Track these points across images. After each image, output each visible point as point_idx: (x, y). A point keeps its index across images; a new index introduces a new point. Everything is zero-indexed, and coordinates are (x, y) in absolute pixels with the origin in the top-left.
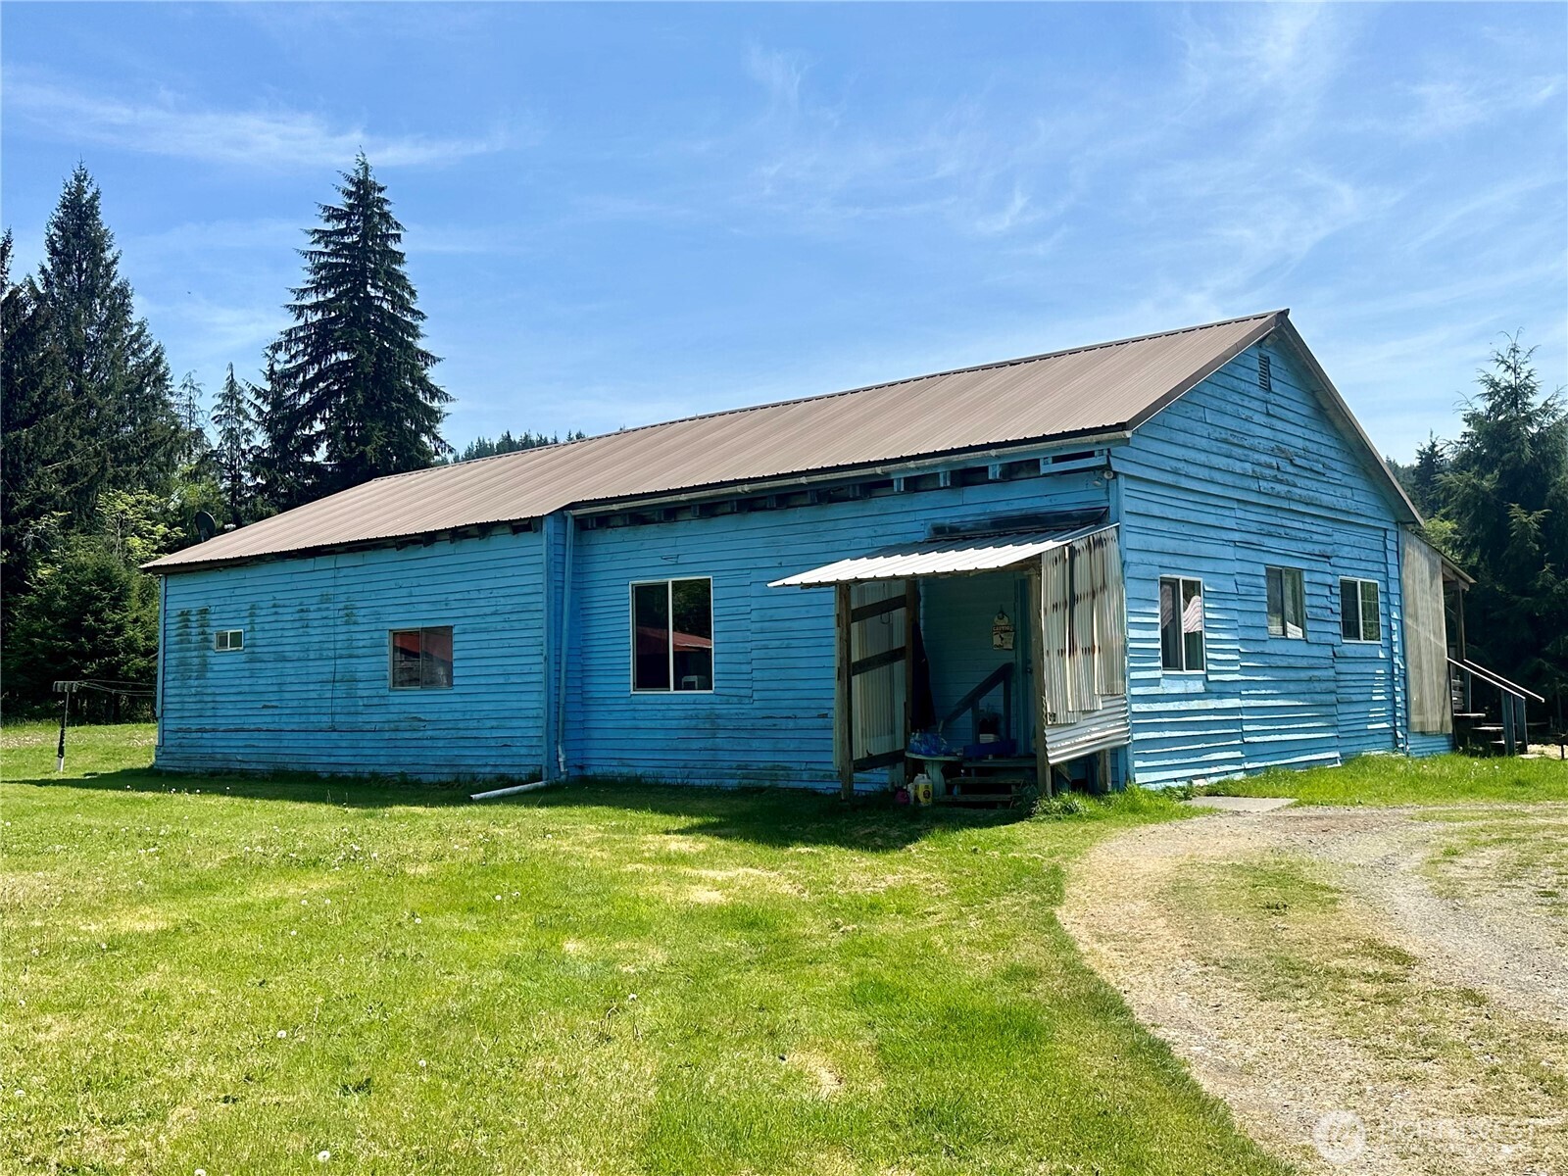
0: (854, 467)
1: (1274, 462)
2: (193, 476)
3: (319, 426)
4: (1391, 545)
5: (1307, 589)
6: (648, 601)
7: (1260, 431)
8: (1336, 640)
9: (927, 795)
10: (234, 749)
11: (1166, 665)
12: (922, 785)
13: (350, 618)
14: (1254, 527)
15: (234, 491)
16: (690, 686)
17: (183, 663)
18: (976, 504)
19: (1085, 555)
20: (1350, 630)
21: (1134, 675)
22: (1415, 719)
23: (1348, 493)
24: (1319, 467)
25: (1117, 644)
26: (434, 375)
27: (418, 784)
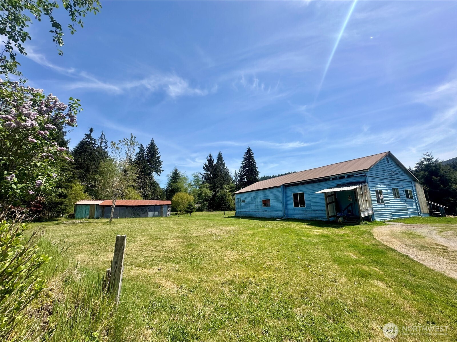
0: (324, 177)
1: (391, 173)
2: (232, 183)
3: (245, 177)
4: (413, 184)
5: (399, 191)
6: (295, 196)
7: (388, 168)
8: (405, 199)
9: (341, 221)
10: (244, 214)
11: (378, 203)
12: (340, 220)
13: (257, 199)
14: (389, 182)
15: (236, 184)
16: (302, 206)
17: (238, 204)
18: (343, 181)
19: (363, 187)
20: (408, 197)
21: (373, 204)
22: (422, 211)
23: (404, 176)
24: (399, 173)
25: (370, 200)
26: (258, 170)
27: (267, 218)
